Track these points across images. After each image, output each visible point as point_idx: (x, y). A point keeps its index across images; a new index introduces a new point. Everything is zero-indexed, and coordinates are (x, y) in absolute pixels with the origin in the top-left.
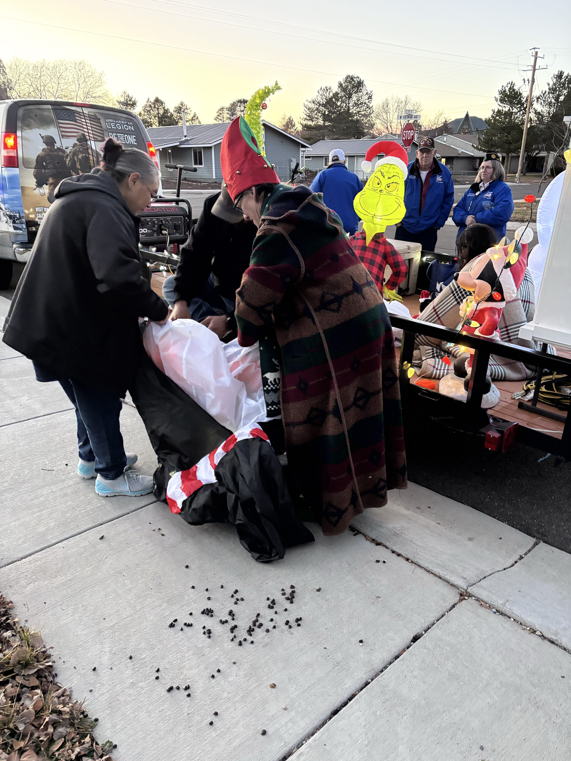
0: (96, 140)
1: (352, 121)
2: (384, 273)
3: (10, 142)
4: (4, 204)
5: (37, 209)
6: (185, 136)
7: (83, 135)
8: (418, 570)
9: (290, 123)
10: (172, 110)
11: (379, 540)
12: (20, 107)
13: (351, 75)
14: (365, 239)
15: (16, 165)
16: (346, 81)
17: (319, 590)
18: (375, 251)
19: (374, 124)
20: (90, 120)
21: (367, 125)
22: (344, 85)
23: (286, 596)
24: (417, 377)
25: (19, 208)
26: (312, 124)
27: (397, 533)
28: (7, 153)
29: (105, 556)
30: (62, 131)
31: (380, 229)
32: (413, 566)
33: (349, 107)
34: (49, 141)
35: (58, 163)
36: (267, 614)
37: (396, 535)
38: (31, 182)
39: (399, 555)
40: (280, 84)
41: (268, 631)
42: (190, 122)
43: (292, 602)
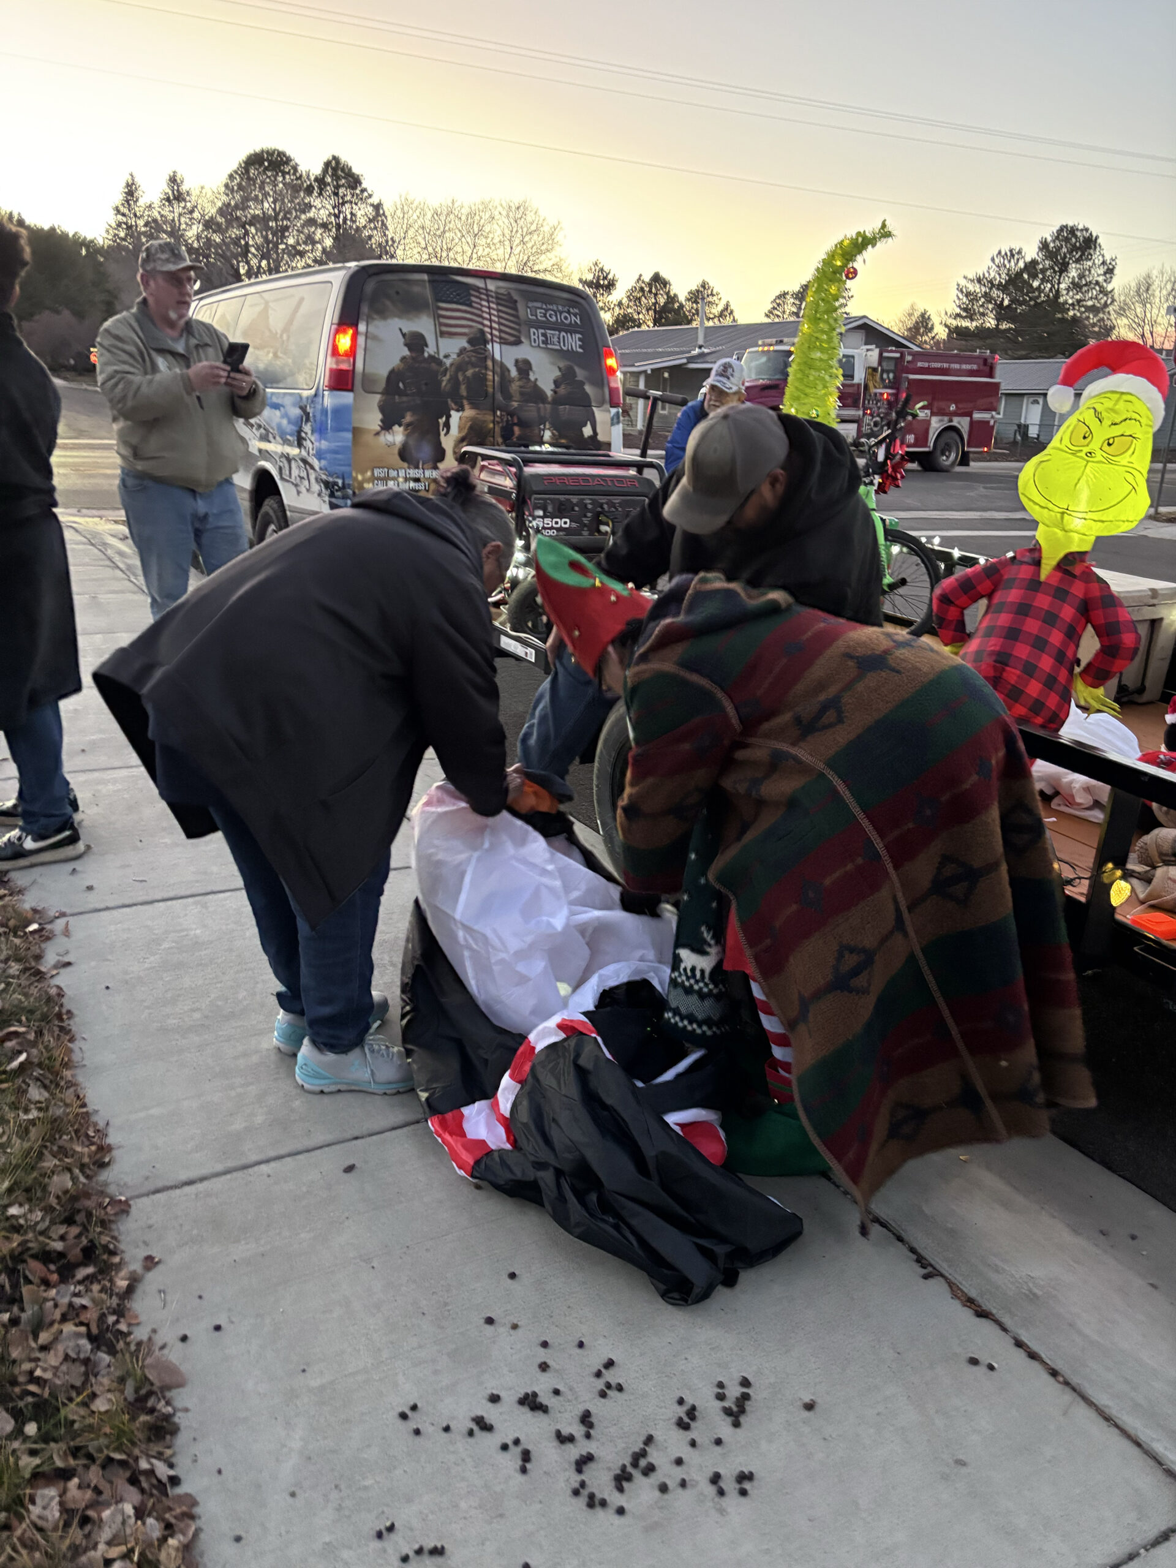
0: (503, 342)
1: (1063, 320)
2: (1077, 646)
3: (344, 342)
4: (319, 459)
5: (377, 472)
6: (700, 347)
7: (482, 332)
8: (1082, 1411)
9: (923, 323)
10: (682, 298)
11: (988, 1305)
12: (370, 276)
13: (1071, 224)
14: (1038, 563)
15: (350, 387)
16: (1057, 238)
17: (809, 1407)
18: (1060, 594)
19: (1113, 328)
20: (498, 304)
21: (1096, 329)
22: (1052, 245)
23: (726, 1404)
24: (1138, 903)
25: (343, 469)
26: (971, 325)
27: (1035, 1295)
28: (337, 363)
29: (347, 1214)
30: (441, 324)
31: (1080, 543)
32: (1068, 1396)
33: (1058, 291)
34: (416, 342)
35: (426, 384)
36: (672, 1442)
37: (1032, 1298)
38: (373, 419)
39: (1033, 1356)
40: (890, 227)
41: (664, 1488)
42: (716, 320)
43: (736, 1424)
